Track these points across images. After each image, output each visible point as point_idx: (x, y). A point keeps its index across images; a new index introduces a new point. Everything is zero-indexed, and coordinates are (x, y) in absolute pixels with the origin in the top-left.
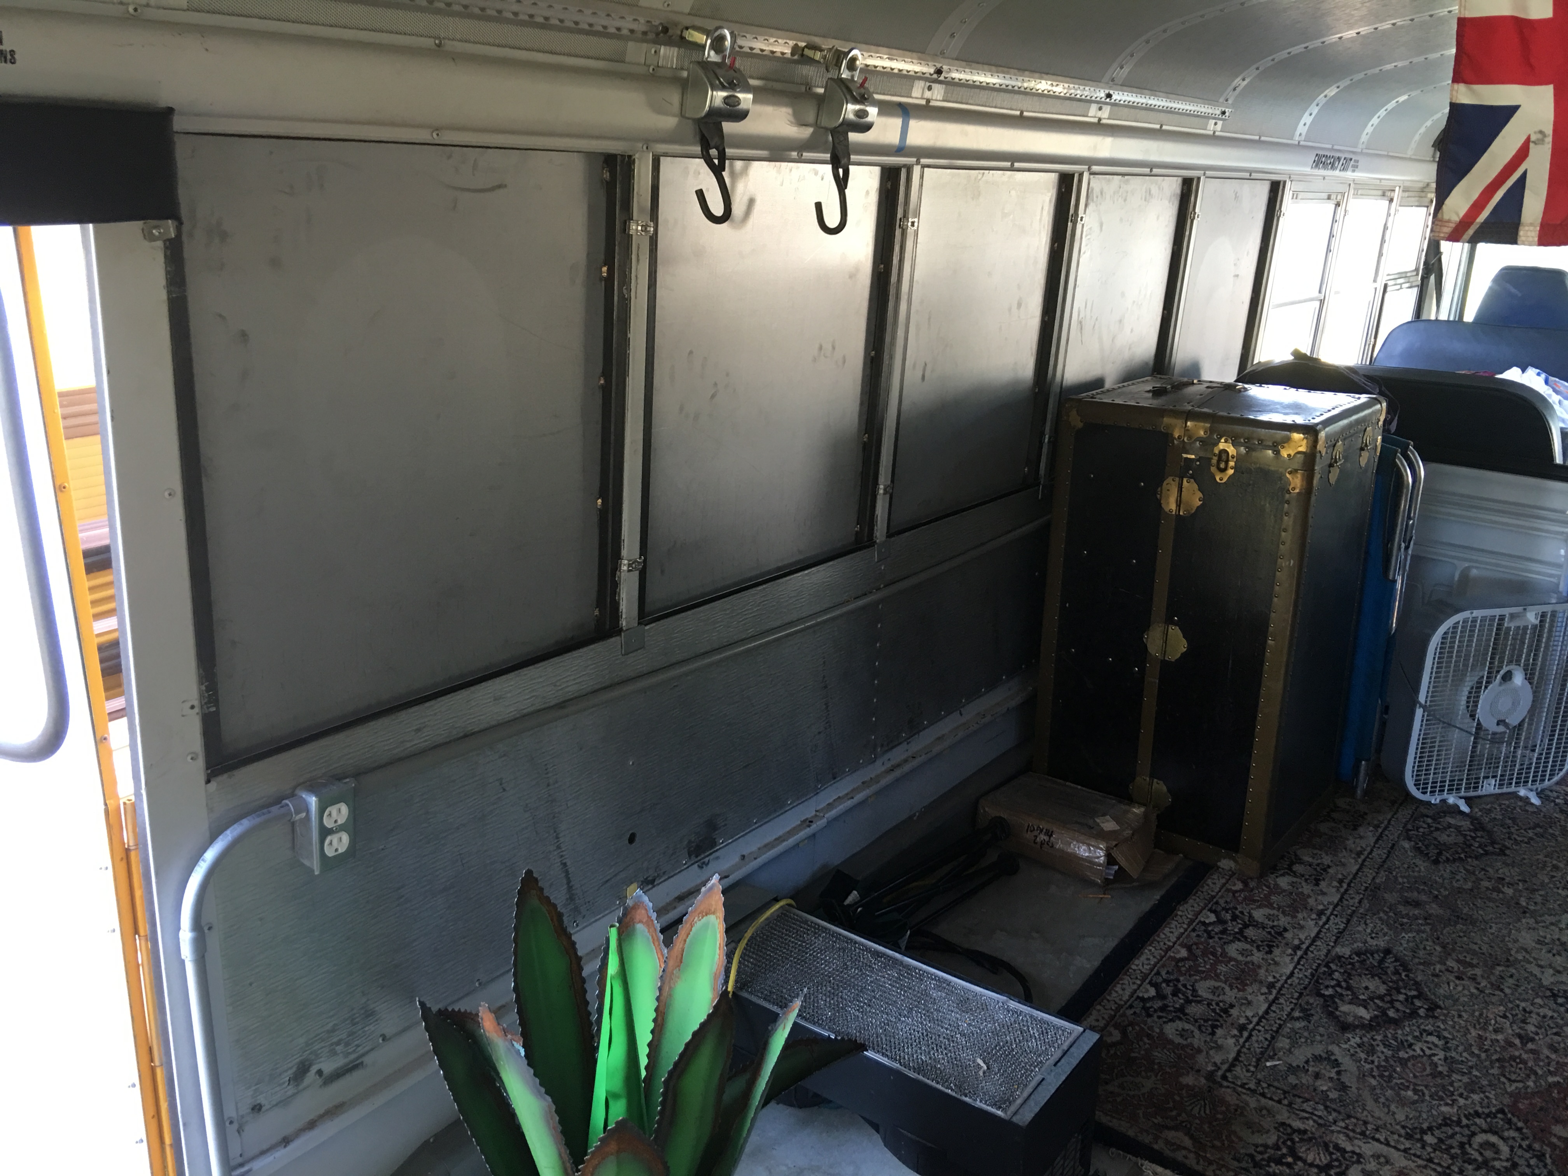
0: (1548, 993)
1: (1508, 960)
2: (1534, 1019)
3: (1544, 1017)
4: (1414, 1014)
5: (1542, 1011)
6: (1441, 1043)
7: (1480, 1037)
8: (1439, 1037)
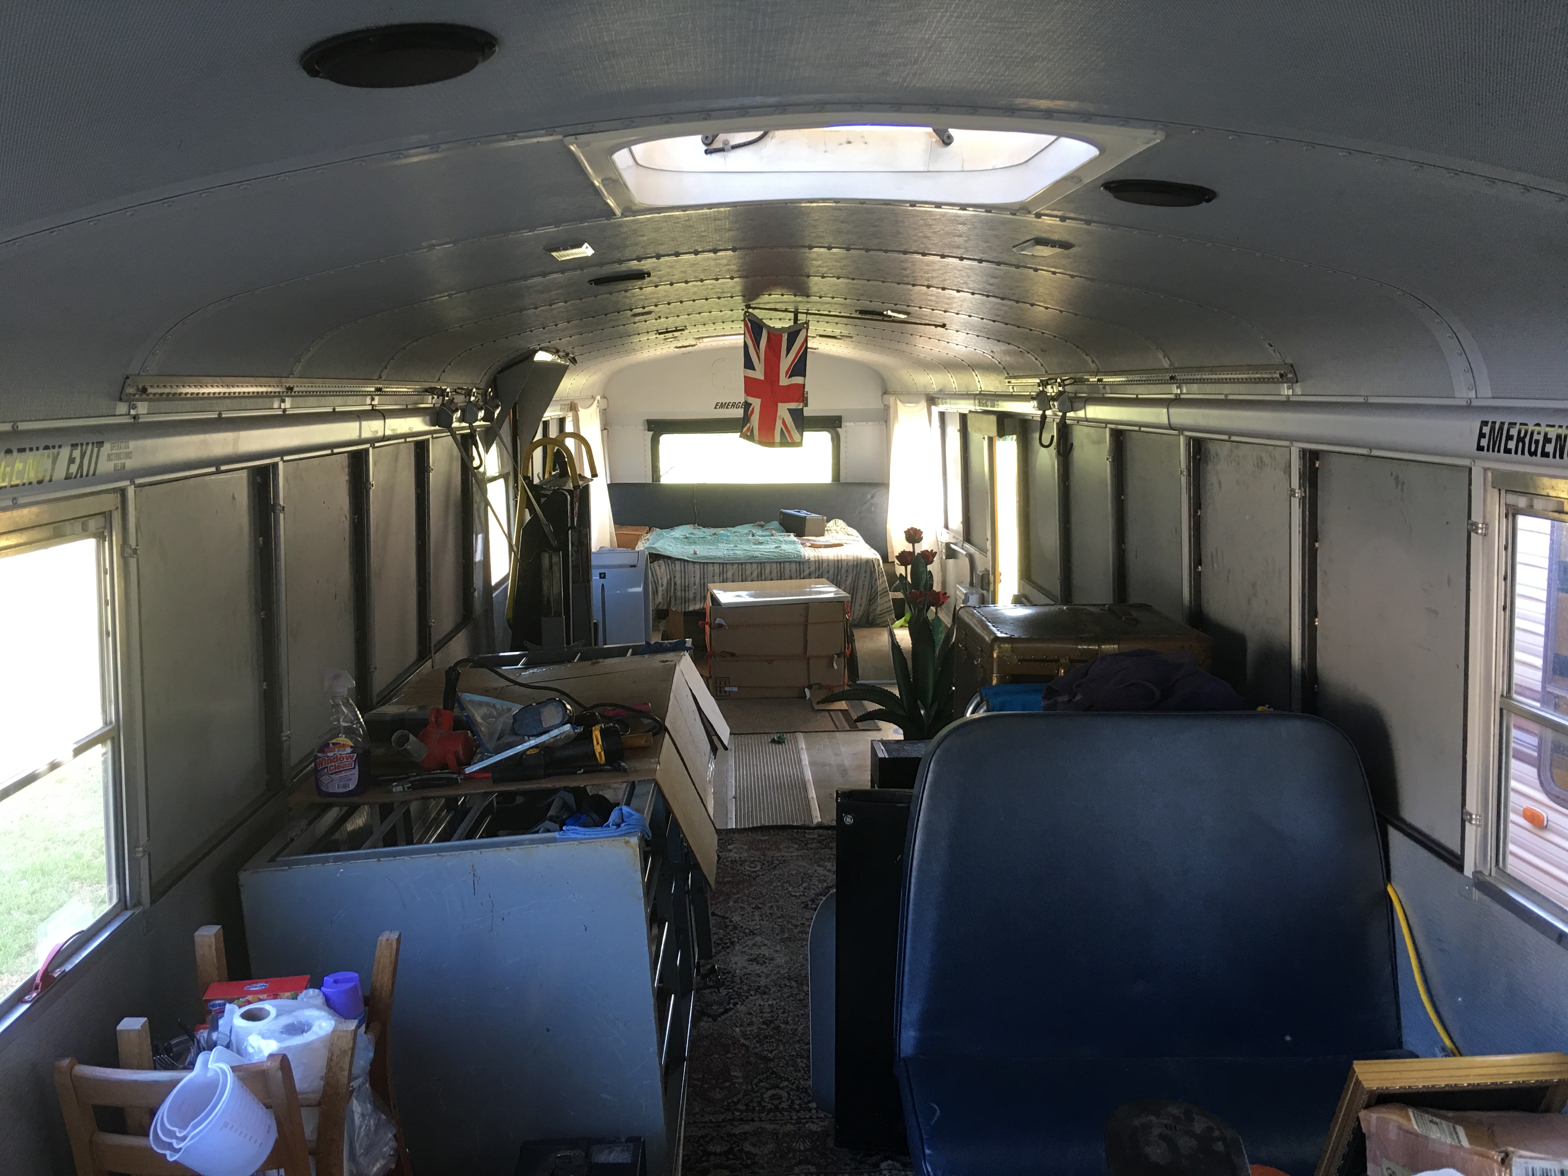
0: (755, 932)
1: (784, 942)
2: (757, 918)
3: (752, 920)
4: (813, 901)
5: (754, 923)
6: (793, 894)
7: (778, 902)
8: (796, 896)
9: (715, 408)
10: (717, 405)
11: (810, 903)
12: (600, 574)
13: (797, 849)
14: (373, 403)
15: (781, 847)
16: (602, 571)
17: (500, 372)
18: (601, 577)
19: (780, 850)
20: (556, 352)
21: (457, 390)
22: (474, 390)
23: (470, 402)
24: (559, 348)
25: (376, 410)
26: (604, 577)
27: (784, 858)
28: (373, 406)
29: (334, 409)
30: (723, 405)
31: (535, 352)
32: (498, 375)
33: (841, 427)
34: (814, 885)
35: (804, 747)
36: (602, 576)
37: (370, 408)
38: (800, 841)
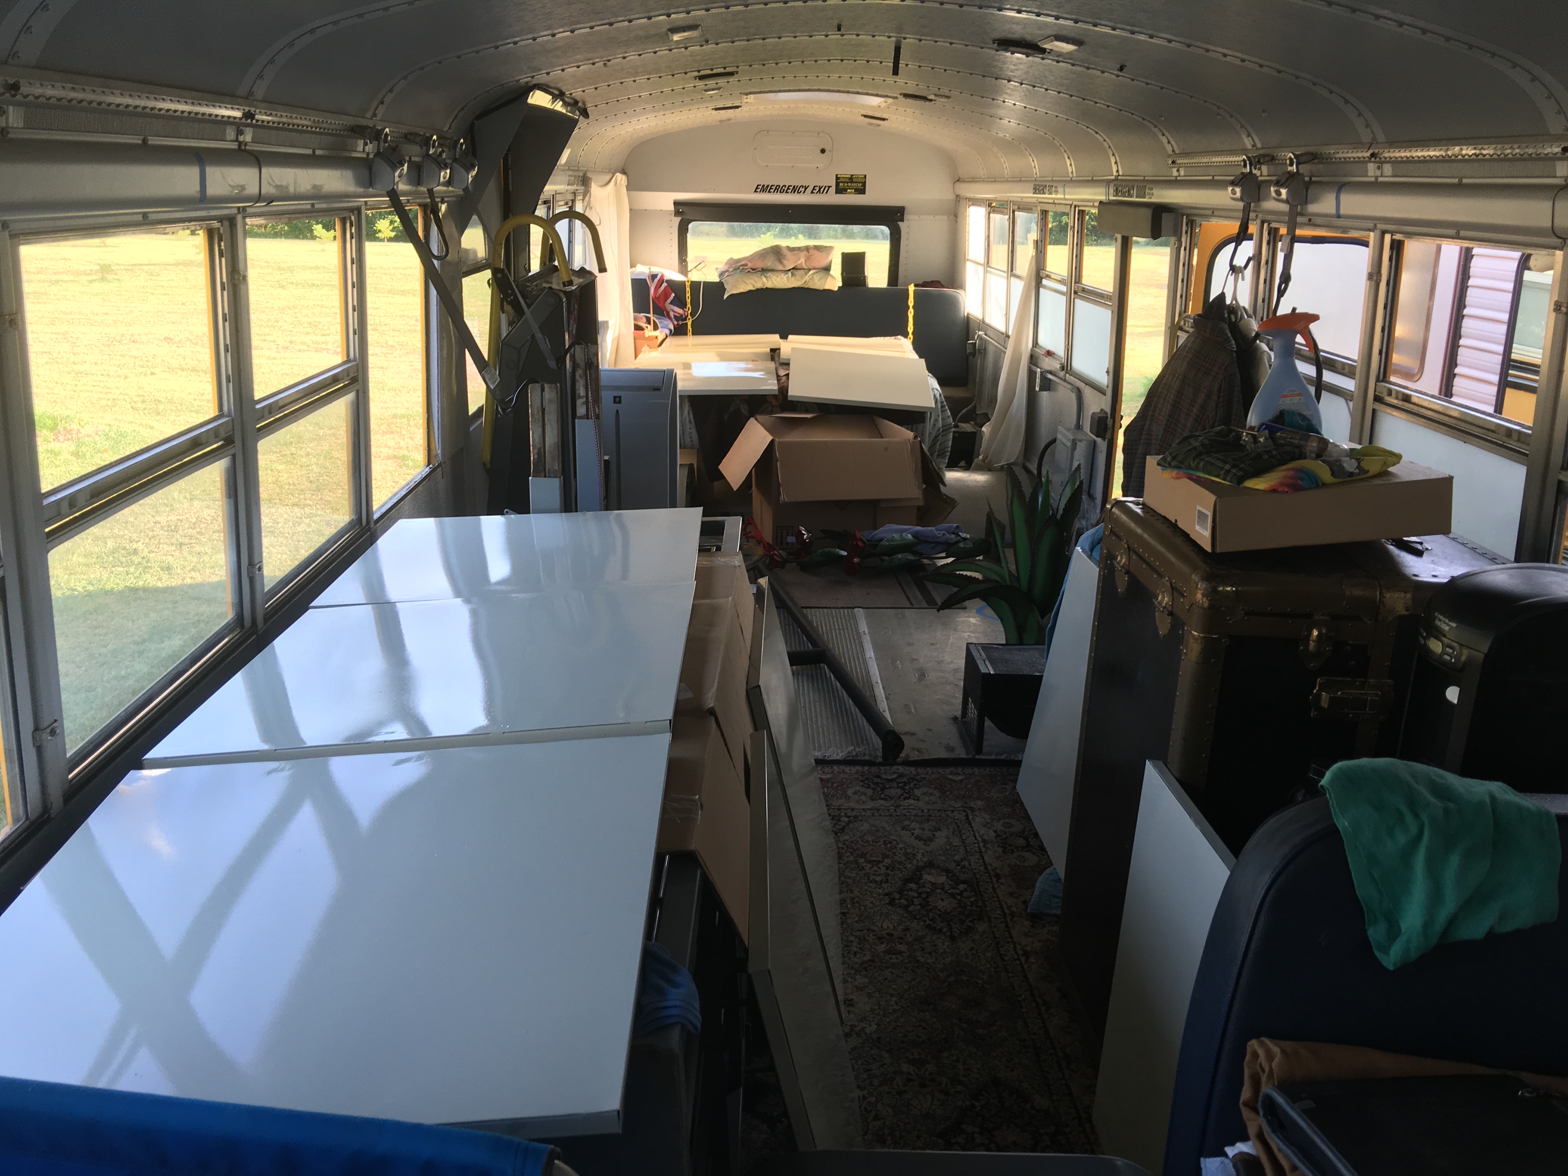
4: (901, 892)
9: (755, 191)
10: (757, 188)
11: (897, 896)
12: (615, 397)
13: (872, 799)
14: (241, 138)
15: (850, 792)
16: (617, 394)
17: (478, 118)
18: (615, 402)
19: (848, 798)
20: (559, 95)
21: (409, 136)
22: (435, 137)
23: (428, 155)
24: (563, 89)
25: (246, 151)
26: (620, 402)
27: (854, 813)
28: (240, 143)
29: (145, 141)
30: (765, 189)
31: (529, 89)
32: (476, 122)
33: (903, 221)
34: (900, 863)
35: (867, 632)
36: (617, 400)
37: (234, 146)
38: (874, 784)
